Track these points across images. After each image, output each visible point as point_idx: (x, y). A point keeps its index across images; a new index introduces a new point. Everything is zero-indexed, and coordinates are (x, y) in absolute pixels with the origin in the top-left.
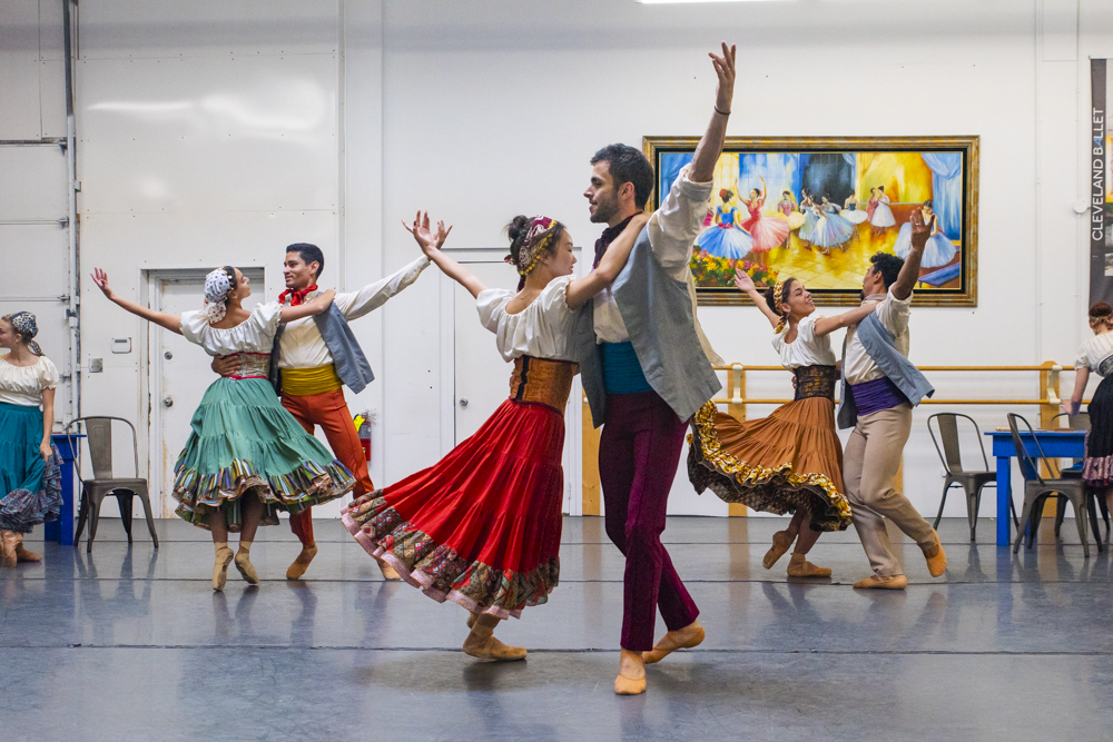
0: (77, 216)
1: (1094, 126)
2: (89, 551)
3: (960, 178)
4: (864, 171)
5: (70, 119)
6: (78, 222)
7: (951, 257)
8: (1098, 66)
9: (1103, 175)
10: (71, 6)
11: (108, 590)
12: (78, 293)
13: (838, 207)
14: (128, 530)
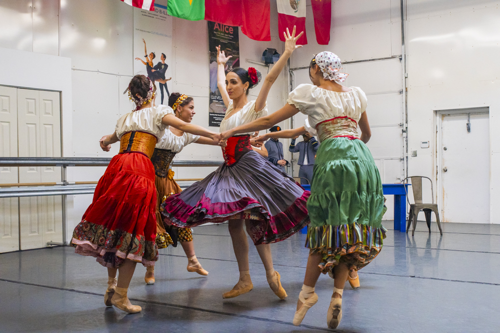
0: (406, 88)
2: (413, 235)
5: (403, 46)
6: (406, 91)
11: (421, 253)
12: (407, 122)
14: (429, 227)
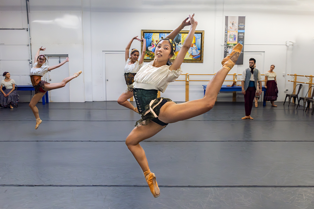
0: (31, 44)
1: (226, 29)
3: (201, 38)
4: (183, 37)
5: (28, 25)
7: (199, 54)
8: (227, 18)
9: (227, 38)
10: (27, 1)
12: (32, 59)
13: (178, 44)
